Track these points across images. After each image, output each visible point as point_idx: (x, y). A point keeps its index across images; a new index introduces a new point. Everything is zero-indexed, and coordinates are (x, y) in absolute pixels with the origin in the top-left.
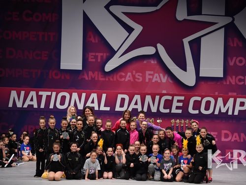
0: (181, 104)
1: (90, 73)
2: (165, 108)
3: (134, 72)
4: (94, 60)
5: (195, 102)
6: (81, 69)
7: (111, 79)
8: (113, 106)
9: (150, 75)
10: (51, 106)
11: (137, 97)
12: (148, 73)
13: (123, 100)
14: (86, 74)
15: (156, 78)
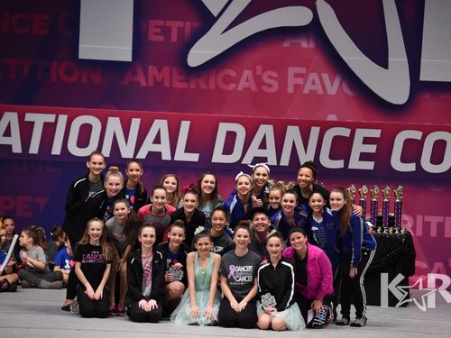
0: (372, 149)
1: (152, 70)
2: (332, 156)
3: (259, 68)
4: (161, 38)
5: (408, 142)
6: (130, 60)
7: (203, 86)
8: (207, 152)
9: (297, 75)
10: (56, 150)
11: (266, 131)
12: (292, 70)
13: (231, 136)
14: (140, 73)
15: (313, 83)
